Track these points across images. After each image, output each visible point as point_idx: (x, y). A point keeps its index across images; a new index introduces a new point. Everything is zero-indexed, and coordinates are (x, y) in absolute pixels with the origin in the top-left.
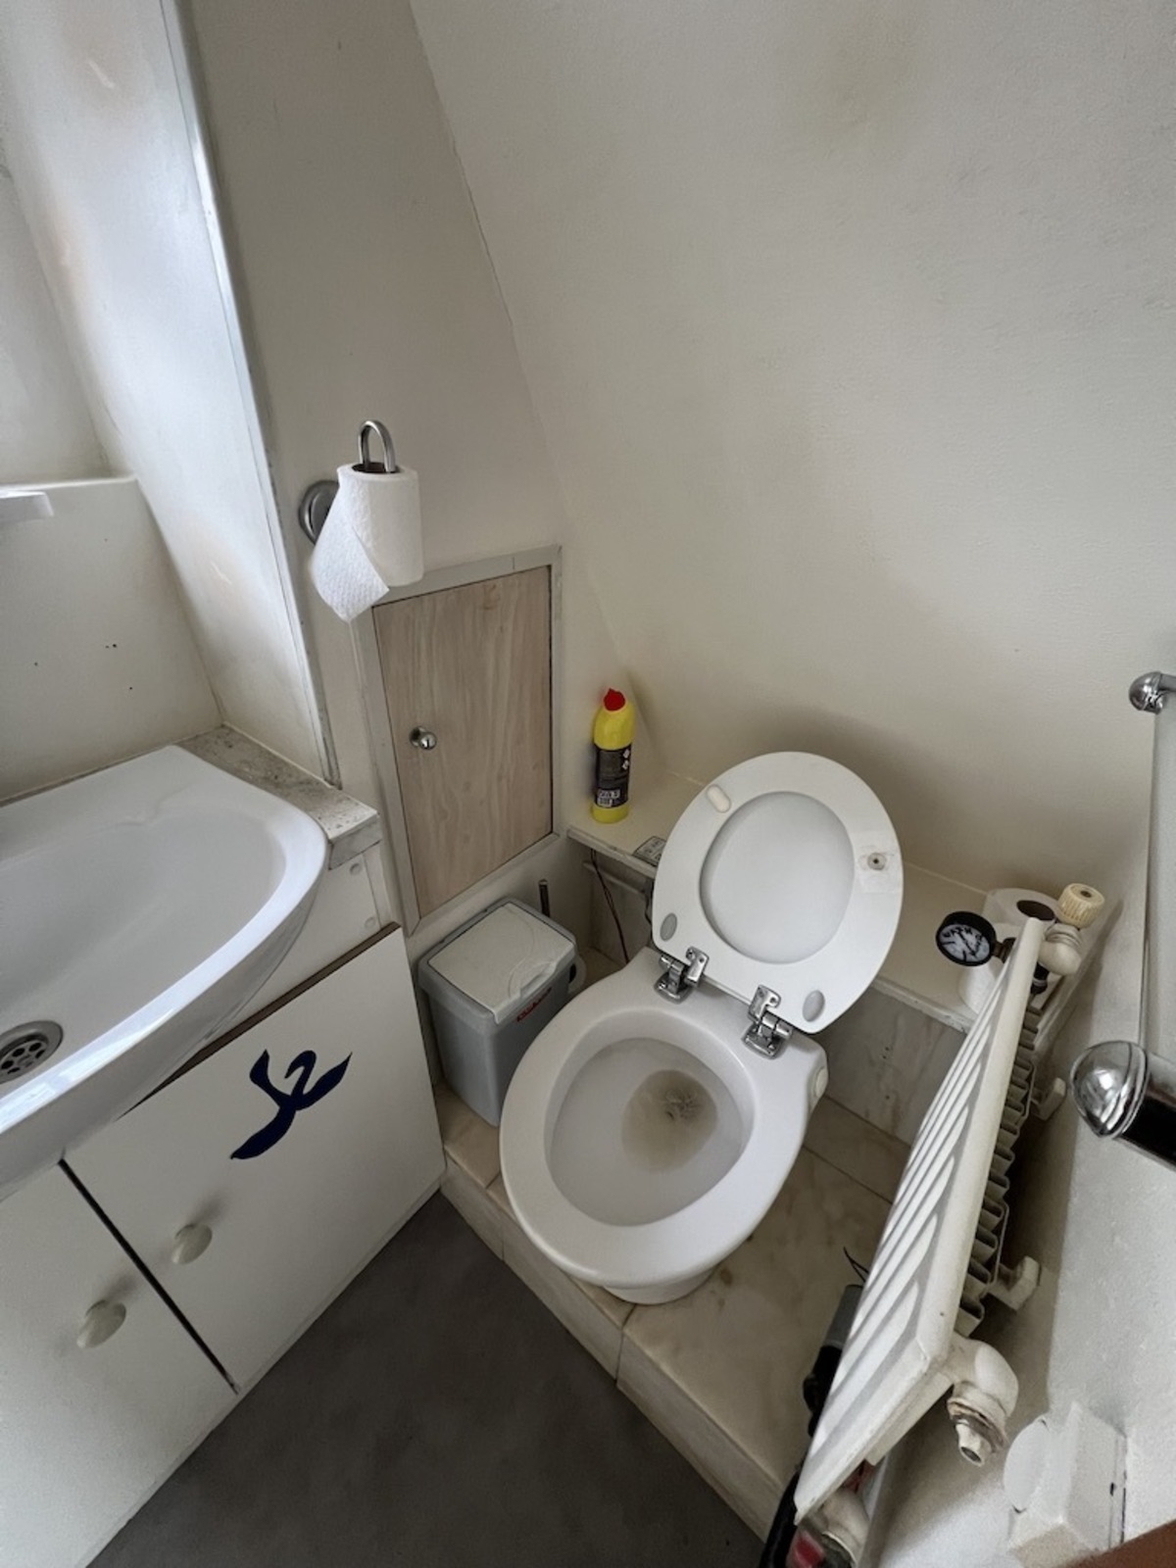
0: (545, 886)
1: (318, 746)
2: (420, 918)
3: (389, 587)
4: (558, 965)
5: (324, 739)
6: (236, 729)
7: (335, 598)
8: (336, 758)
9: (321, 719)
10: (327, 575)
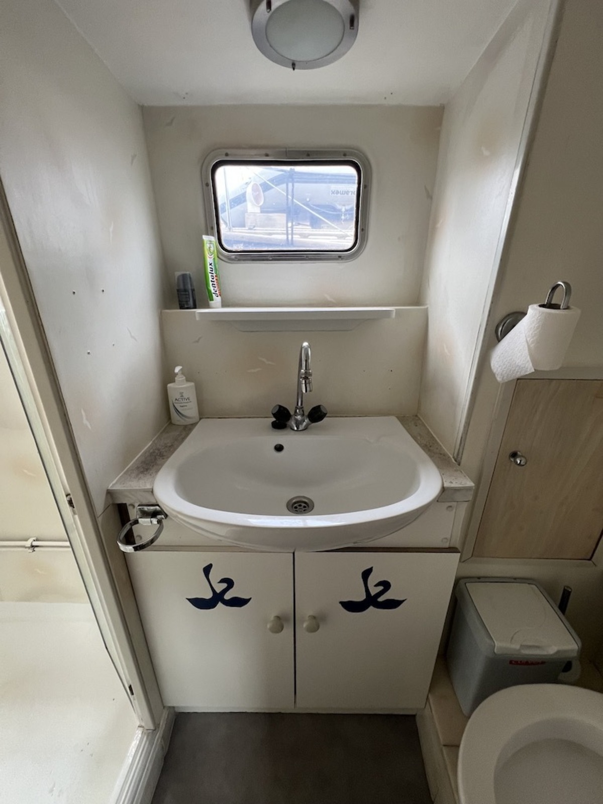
0: (569, 593)
1: (456, 441)
2: (472, 556)
3: (535, 370)
4: (558, 652)
5: (462, 437)
6: (422, 419)
7: (499, 370)
8: (463, 449)
9: (465, 427)
10: (499, 358)
